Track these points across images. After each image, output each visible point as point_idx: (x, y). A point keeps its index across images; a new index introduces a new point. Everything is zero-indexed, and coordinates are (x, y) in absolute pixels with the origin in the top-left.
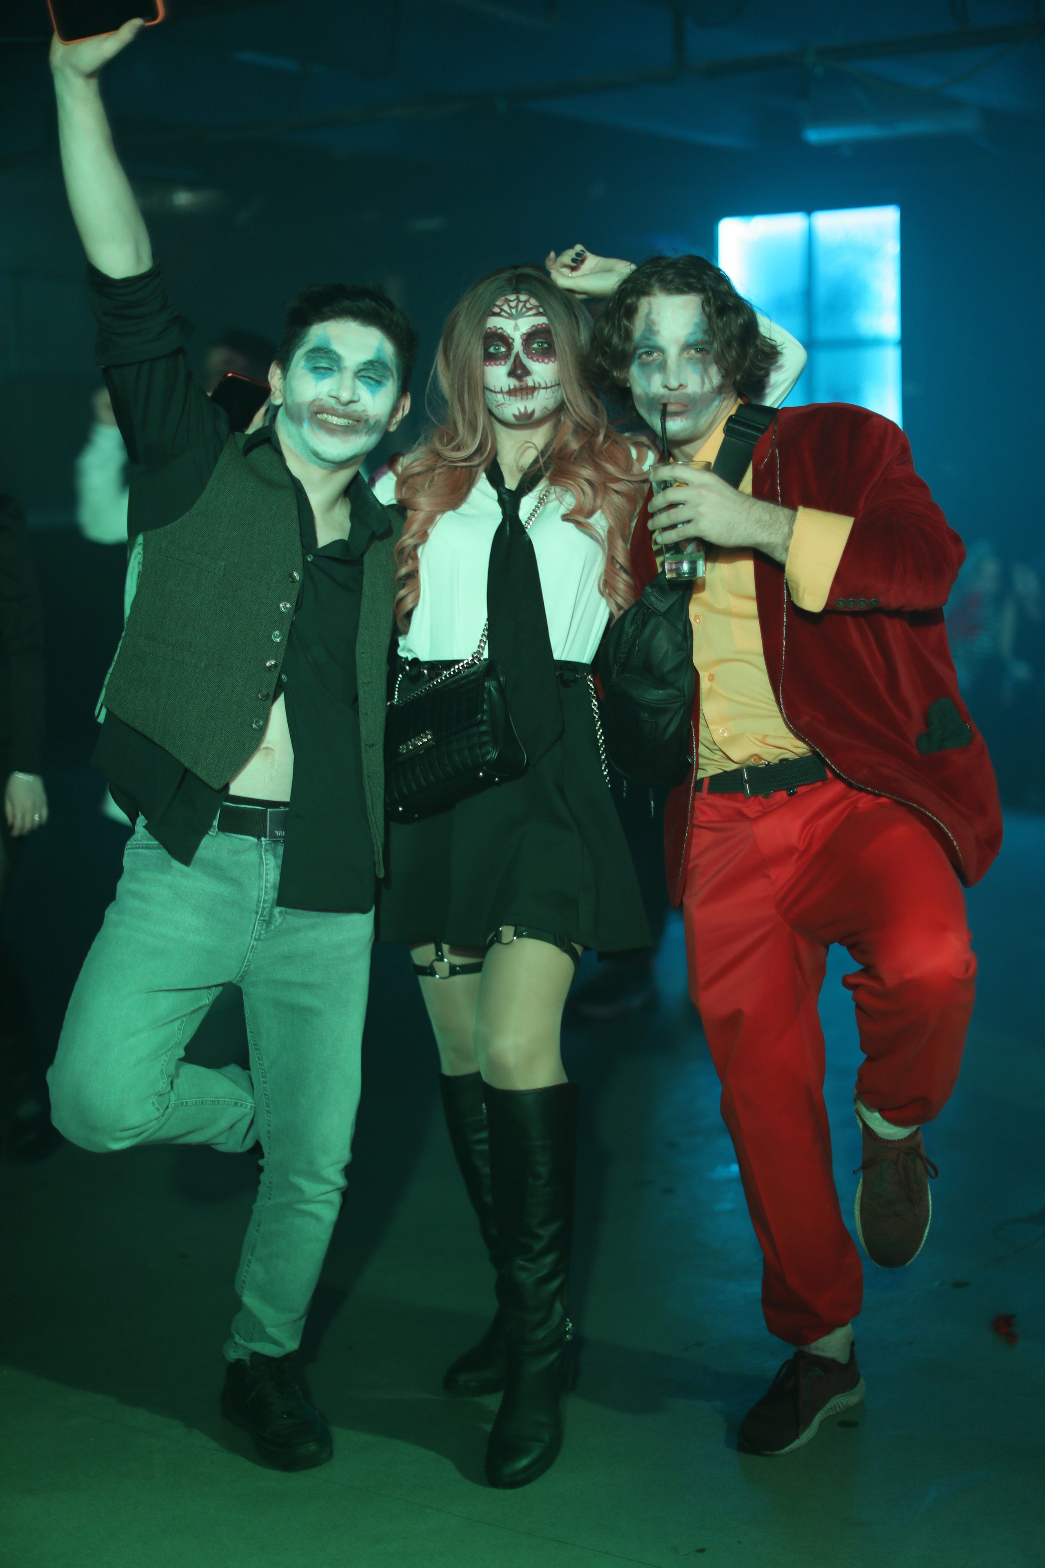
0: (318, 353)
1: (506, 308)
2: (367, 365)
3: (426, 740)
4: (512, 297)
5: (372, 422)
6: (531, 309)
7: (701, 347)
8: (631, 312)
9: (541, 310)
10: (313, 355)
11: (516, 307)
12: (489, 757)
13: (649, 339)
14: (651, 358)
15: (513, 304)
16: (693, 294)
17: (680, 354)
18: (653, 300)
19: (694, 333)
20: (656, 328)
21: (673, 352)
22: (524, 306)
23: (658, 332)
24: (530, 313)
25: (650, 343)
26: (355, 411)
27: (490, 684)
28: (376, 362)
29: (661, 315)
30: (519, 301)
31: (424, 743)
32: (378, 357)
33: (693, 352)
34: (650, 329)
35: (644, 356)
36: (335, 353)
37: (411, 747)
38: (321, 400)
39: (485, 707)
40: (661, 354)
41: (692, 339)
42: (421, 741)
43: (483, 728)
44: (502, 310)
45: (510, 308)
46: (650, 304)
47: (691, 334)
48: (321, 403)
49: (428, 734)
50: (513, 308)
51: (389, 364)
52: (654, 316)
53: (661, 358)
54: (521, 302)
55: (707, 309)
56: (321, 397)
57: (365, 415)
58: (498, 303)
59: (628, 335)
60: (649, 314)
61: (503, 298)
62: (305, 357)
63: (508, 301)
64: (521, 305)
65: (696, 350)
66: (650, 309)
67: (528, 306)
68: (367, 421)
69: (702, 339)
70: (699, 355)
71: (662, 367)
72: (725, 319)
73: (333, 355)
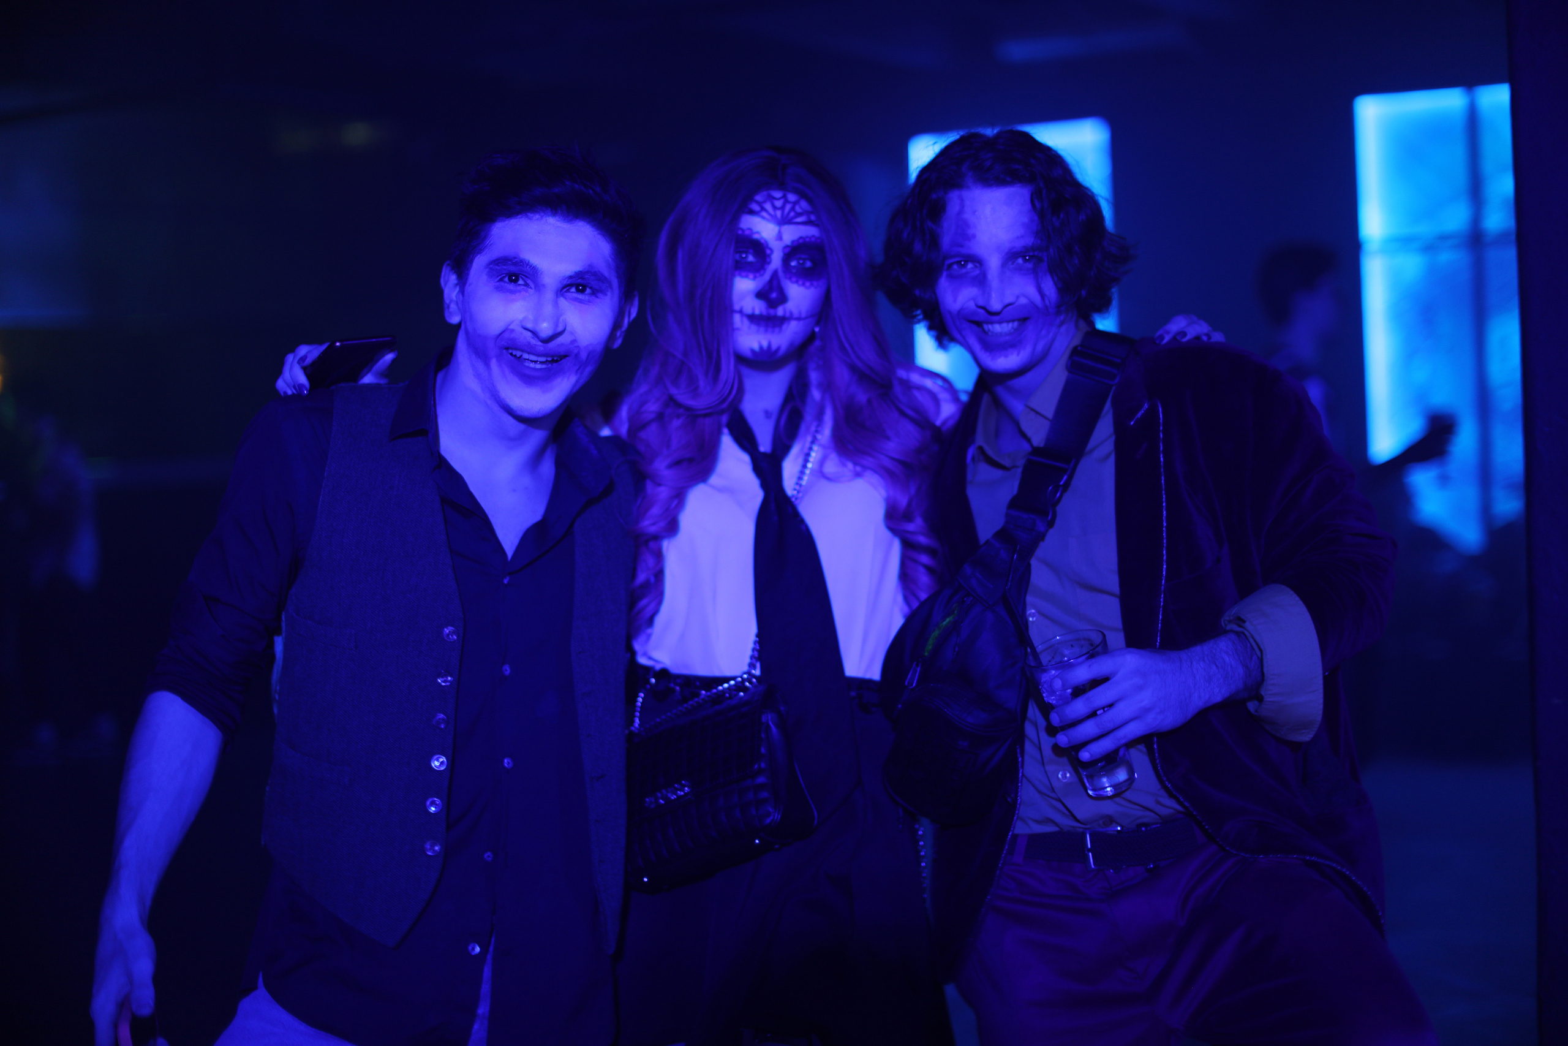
0: (505, 265)
1: (768, 206)
2: (574, 279)
3: (682, 793)
4: (778, 194)
5: (584, 355)
6: (798, 215)
7: (1031, 254)
8: (937, 210)
9: (813, 218)
10: (497, 267)
11: (782, 208)
12: (768, 820)
13: (962, 246)
14: (964, 271)
15: (778, 204)
16: (1018, 185)
17: (1004, 265)
18: (966, 194)
19: (1022, 237)
20: (970, 232)
21: (994, 263)
22: (793, 209)
23: (974, 236)
24: (799, 220)
25: (964, 251)
26: (562, 345)
27: (769, 718)
28: (587, 272)
29: (976, 213)
30: (786, 201)
31: (679, 797)
32: (590, 266)
33: (1020, 261)
34: (964, 232)
35: (955, 267)
36: (528, 264)
37: (661, 801)
38: (512, 331)
39: (763, 750)
40: (978, 265)
41: (1019, 244)
42: (676, 794)
43: (761, 780)
44: (763, 209)
45: (775, 208)
46: (962, 200)
47: (1018, 238)
48: (512, 336)
49: (684, 786)
50: (779, 209)
51: (606, 273)
52: (967, 216)
53: (977, 272)
54: (789, 202)
55: (1038, 205)
56: (511, 327)
57: (576, 347)
58: (758, 198)
59: (934, 241)
60: (961, 212)
61: (765, 193)
62: (487, 270)
63: (771, 199)
64: (788, 207)
65: (1024, 257)
66: (962, 206)
67: (798, 209)
68: (577, 355)
69: (1033, 243)
70: (1029, 265)
71: (981, 281)
72: (1062, 216)
73: (526, 267)
